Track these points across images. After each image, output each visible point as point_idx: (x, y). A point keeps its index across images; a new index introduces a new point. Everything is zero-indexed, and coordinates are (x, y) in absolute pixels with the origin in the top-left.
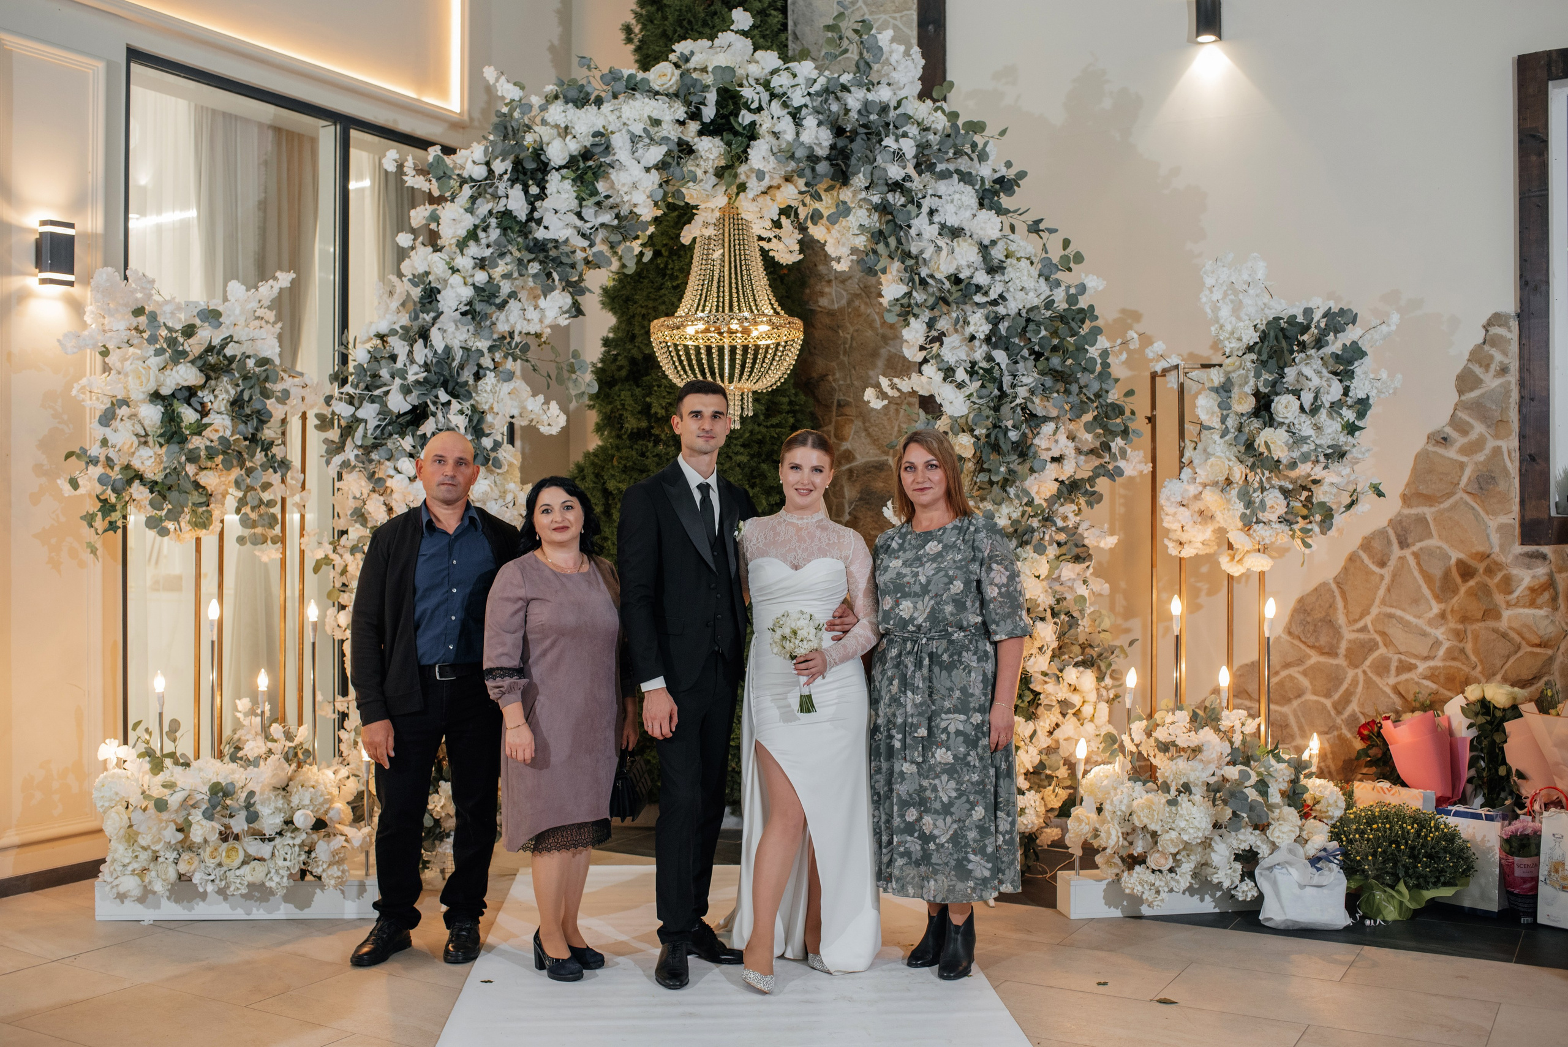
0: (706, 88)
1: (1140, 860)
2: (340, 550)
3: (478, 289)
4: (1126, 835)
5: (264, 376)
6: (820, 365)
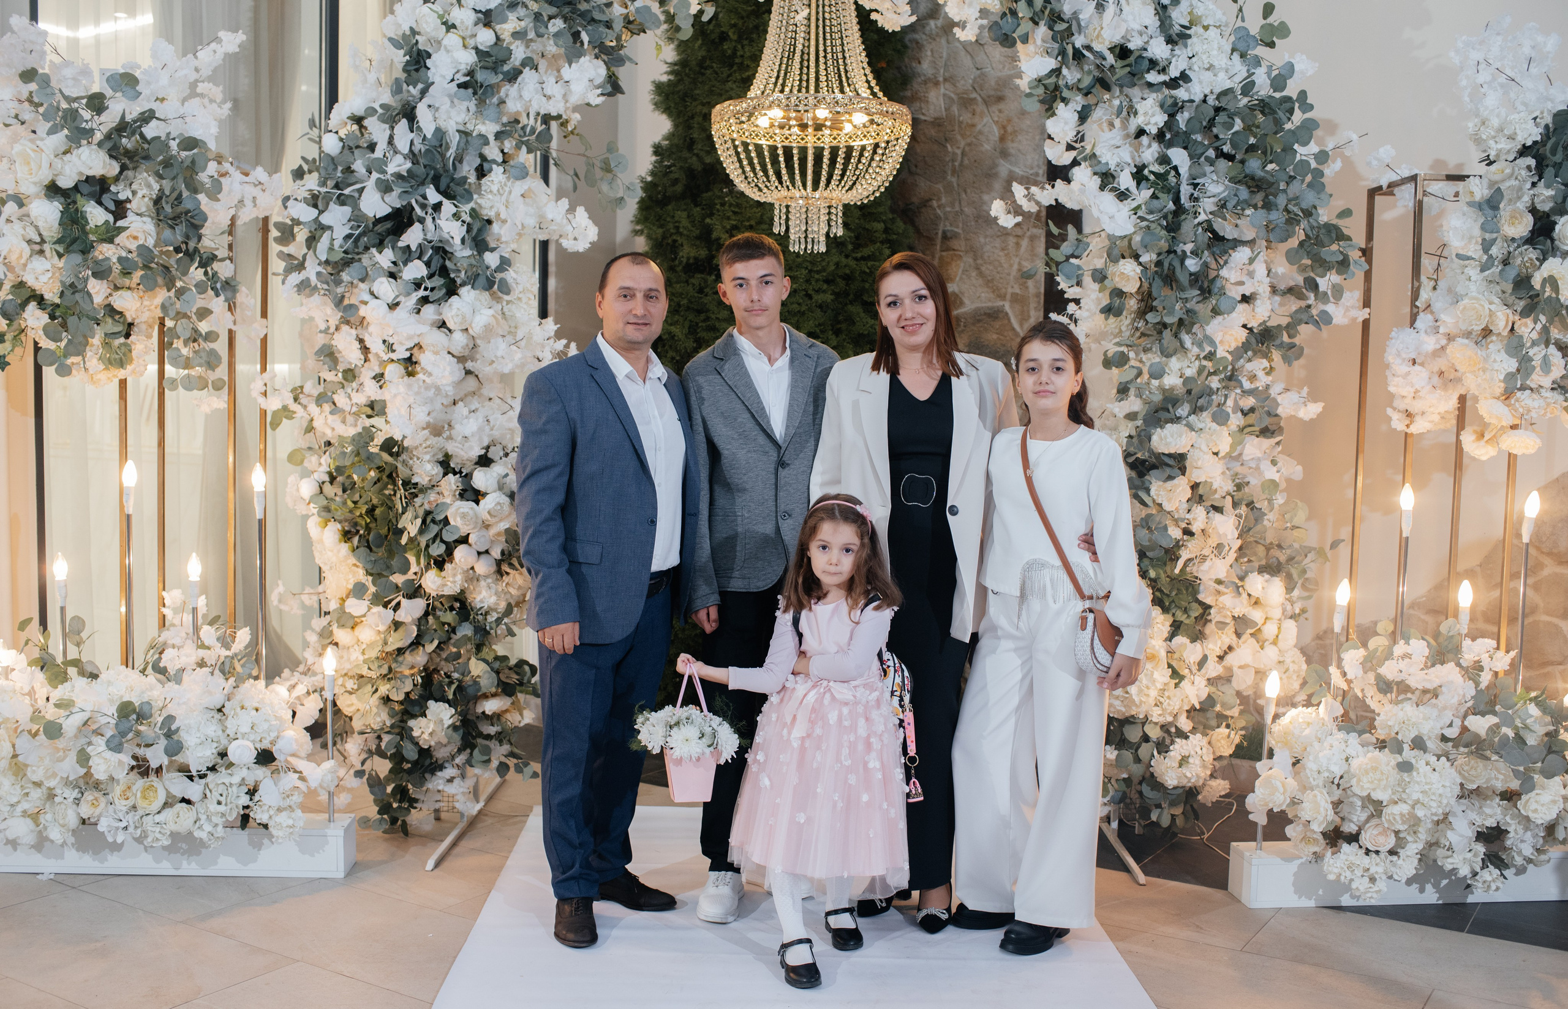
1: (1353, 838)
2: (303, 399)
3: (481, 54)
4: (1337, 804)
5: (188, 163)
6: (923, 186)
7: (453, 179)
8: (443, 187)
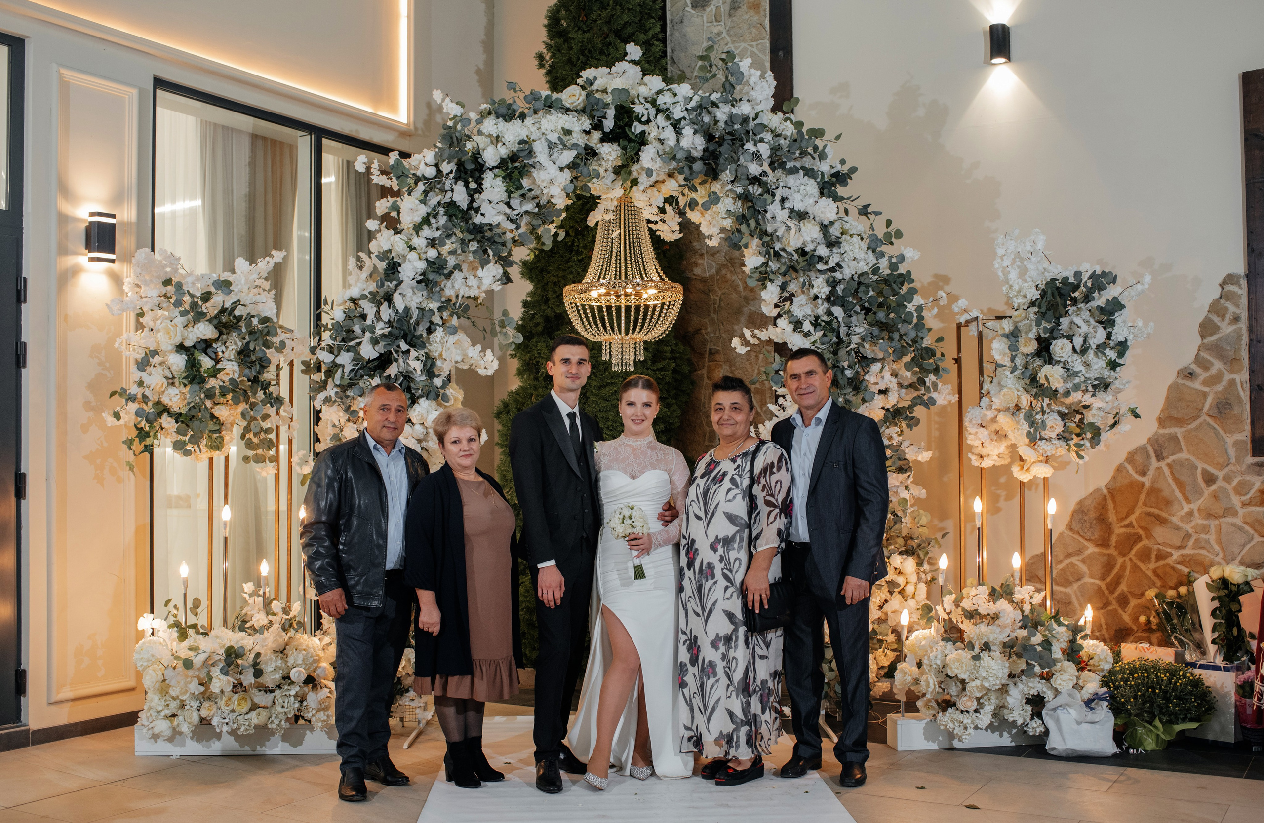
0: (607, 105)
1: (952, 703)
3: (429, 263)
4: (940, 682)
5: (266, 330)
6: (695, 320)
7: (414, 336)
8: (408, 340)
